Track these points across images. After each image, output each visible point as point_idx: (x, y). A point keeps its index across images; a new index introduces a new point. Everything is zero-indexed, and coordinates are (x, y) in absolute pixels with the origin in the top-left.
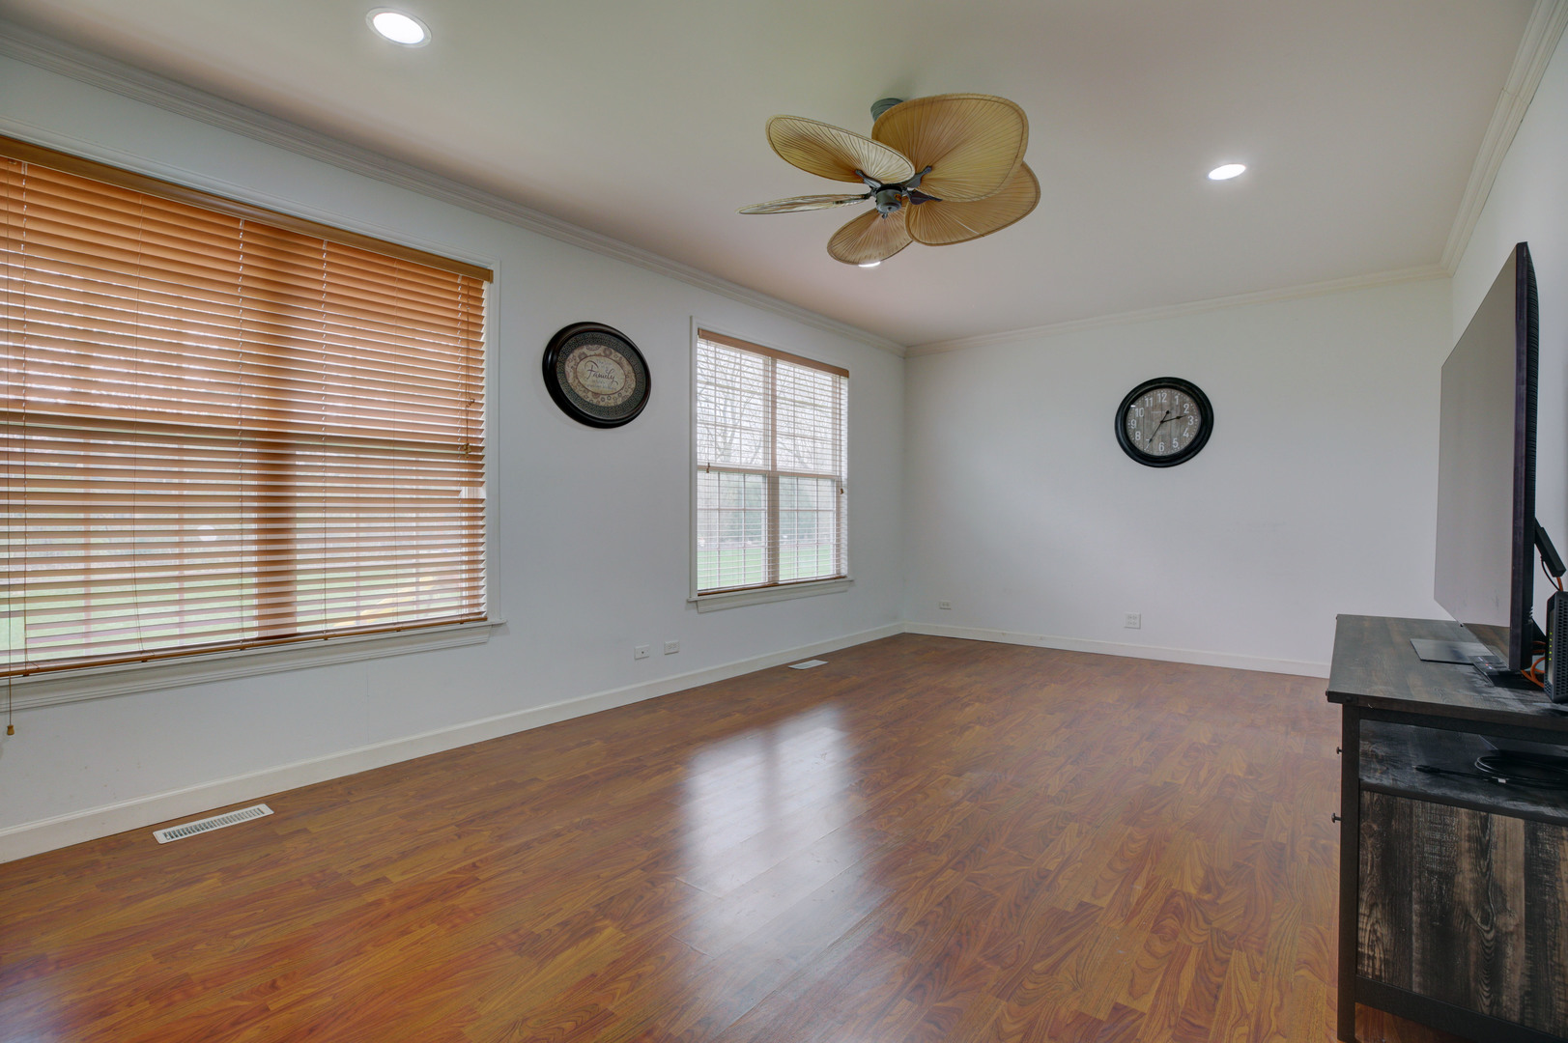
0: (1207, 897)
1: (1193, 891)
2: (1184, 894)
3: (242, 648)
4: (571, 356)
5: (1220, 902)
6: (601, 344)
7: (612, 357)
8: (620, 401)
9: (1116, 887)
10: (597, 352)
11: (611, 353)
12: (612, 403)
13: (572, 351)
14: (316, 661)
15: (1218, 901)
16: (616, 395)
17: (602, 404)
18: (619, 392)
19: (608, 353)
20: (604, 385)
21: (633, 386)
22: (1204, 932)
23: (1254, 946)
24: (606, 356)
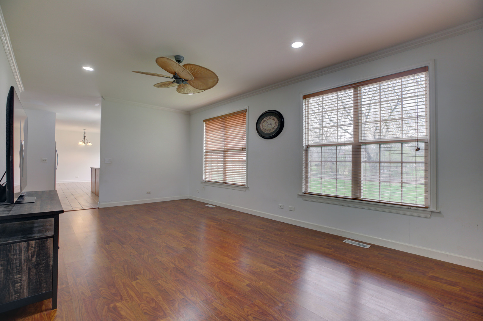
0: (112, 305)
1: (118, 304)
2: (119, 301)
3: (218, 183)
4: (261, 122)
5: (106, 307)
6: (268, 116)
7: (272, 118)
8: (274, 130)
9: (137, 289)
10: (268, 119)
11: (271, 117)
12: (272, 131)
13: (261, 121)
14: (224, 187)
15: (107, 306)
16: (273, 129)
17: (269, 132)
18: (274, 128)
19: (270, 118)
20: (270, 127)
21: (278, 125)
22: (103, 294)
23: (86, 300)
24: (270, 119)
